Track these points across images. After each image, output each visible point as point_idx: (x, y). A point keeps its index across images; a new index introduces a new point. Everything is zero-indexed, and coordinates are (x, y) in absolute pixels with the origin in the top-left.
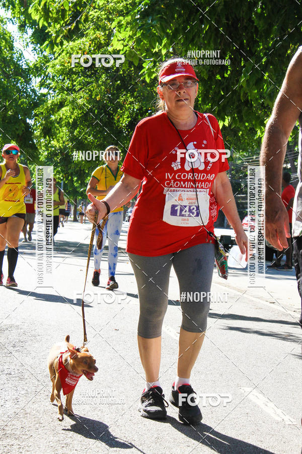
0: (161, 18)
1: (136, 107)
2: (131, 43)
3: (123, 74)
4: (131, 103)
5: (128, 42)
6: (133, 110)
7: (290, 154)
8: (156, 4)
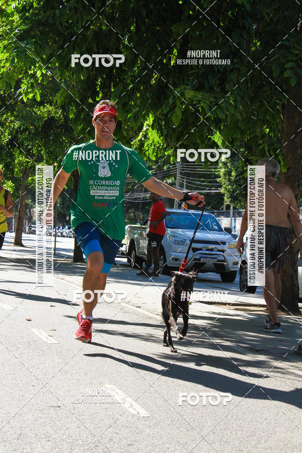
0: (36, 42)
1: (17, 126)
2: (8, 65)
3: (4, 94)
4: (12, 122)
5: (5, 63)
6: (13, 128)
7: (160, 173)
8: (31, 30)
